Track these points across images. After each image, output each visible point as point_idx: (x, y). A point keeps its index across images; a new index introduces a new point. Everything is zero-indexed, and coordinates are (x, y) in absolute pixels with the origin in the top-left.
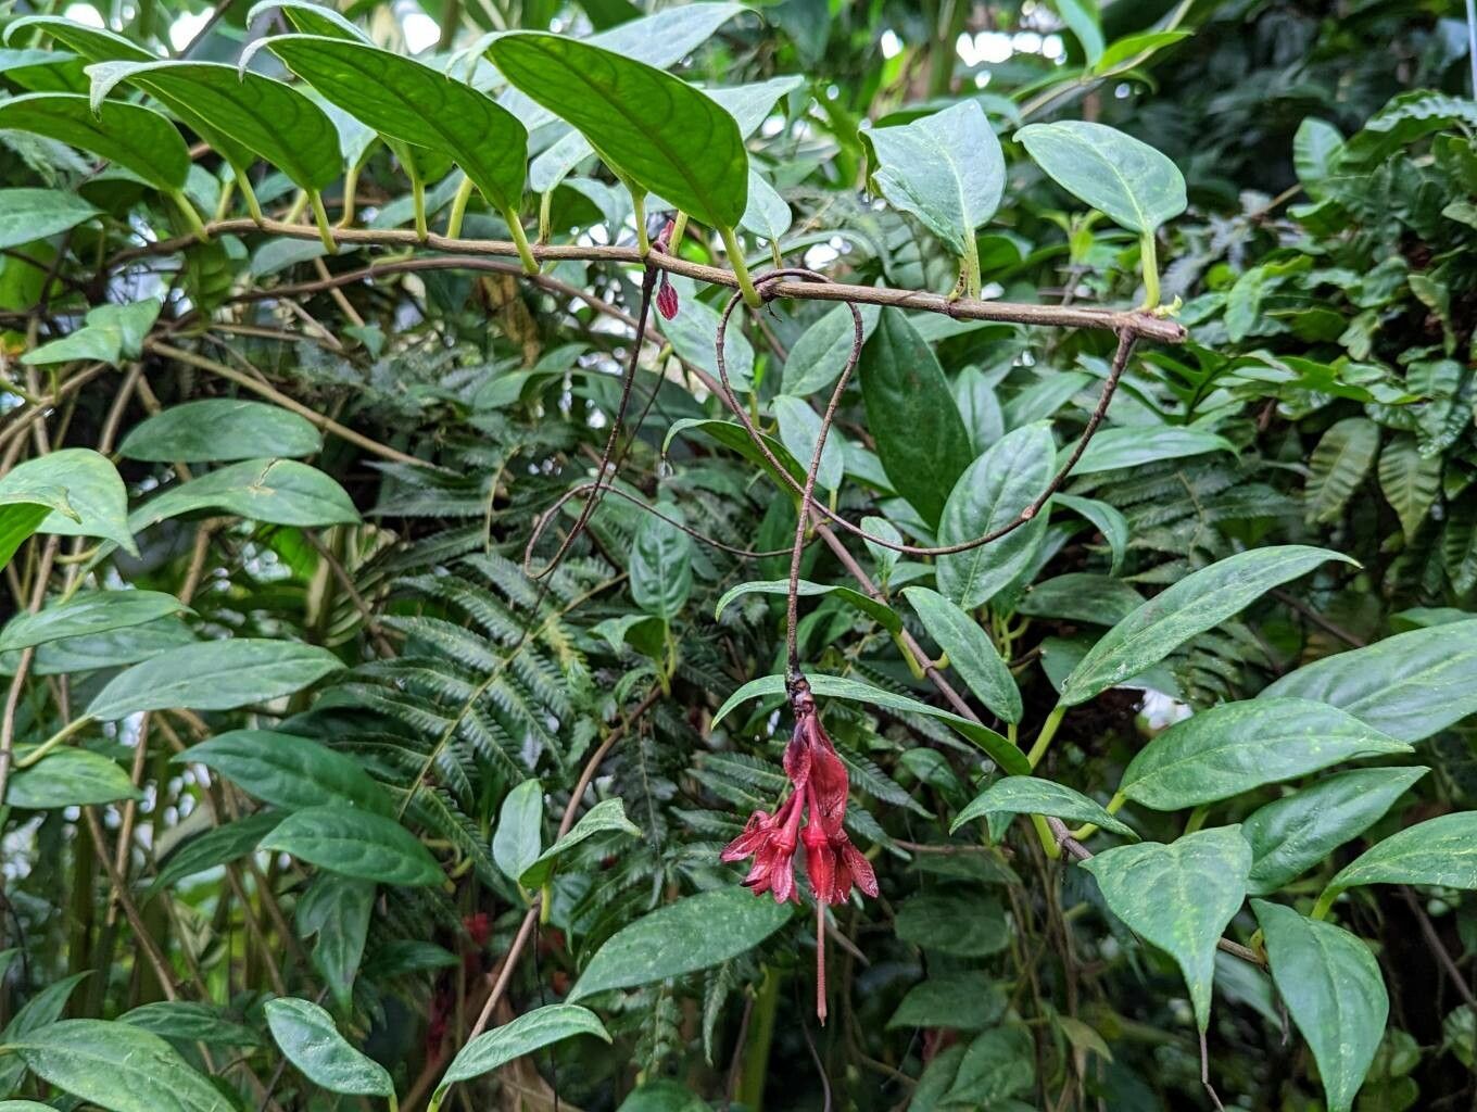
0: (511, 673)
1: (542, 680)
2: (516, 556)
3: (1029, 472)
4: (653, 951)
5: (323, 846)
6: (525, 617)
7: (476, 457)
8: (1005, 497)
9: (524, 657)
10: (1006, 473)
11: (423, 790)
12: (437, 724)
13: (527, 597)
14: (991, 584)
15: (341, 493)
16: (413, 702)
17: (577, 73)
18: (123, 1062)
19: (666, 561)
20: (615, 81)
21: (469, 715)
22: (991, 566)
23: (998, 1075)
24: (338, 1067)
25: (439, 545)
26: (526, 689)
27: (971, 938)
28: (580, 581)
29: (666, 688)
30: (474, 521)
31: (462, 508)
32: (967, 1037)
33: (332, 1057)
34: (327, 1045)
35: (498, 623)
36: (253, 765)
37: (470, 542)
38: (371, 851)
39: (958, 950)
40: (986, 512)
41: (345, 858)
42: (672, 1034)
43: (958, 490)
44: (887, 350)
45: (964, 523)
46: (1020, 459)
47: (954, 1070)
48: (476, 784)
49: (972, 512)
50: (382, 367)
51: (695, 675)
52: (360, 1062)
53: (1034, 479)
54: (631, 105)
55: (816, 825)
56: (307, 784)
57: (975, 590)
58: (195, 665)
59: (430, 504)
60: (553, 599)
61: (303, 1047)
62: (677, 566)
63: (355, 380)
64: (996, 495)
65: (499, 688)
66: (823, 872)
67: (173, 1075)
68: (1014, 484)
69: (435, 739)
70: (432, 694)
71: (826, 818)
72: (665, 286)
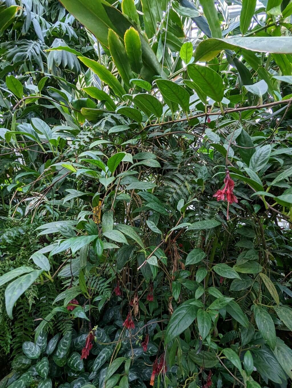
0: (180, 189)
1: (184, 190)
2: (182, 174)
3: (267, 151)
4: (199, 226)
5: (154, 207)
6: (182, 182)
7: (177, 162)
8: (262, 155)
9: (182, 187)
10: (262, 152)
11: (167, 204)
12: (170, 195)
13: (183, 179)
14: (258, 169)
15: (159, 163)
16: (167, 192)
17: (200, 73)
18: (128, 230)
19: (204, 174)
20: (205, 74)
21: (174, 194)
22: (259, 166)
23: (253, 256)
24: (155, 229)
25: (171, 173)
26: (182, 191)
27: (249, 234)
28: (191, 177)
29: (203, 192)
30: (176, 170)
31: (174, 168)
32: (247, 250)
33: (154, 228)
34: (153, 226)
35: (179, 182)
36: (146, 196)
37: (175, 172)
38: (160, 209)
39: (247, 236)
40: (258, 158)
41: (156, 209)
42: (201, 241)
43: (253, 155)
44: (242, 137)
45: (254, 160)
46: (265, 150)
47: (245, 254)
48: (174, 204)
49: (256, 158)
50: (164, 151)
51: (207, 191)
52: (158, 229)
53: (267, 152)
54: (207, 79)
55: (228, 190)
56: (152, 200)
57: (256, 170)
58: (139, 184)
59: (170, 167)
60: (187, 180)
61: (150, 226)
62: (206, 174)
63: (161, 152)
64: (260, 155)
65: (178, 191)
66: (229, 197)
67: (134, 232)
68: (263, 153)
69: (169, 197)
70: (169, 191)
71: (230, 190)
72: (209, 118)
